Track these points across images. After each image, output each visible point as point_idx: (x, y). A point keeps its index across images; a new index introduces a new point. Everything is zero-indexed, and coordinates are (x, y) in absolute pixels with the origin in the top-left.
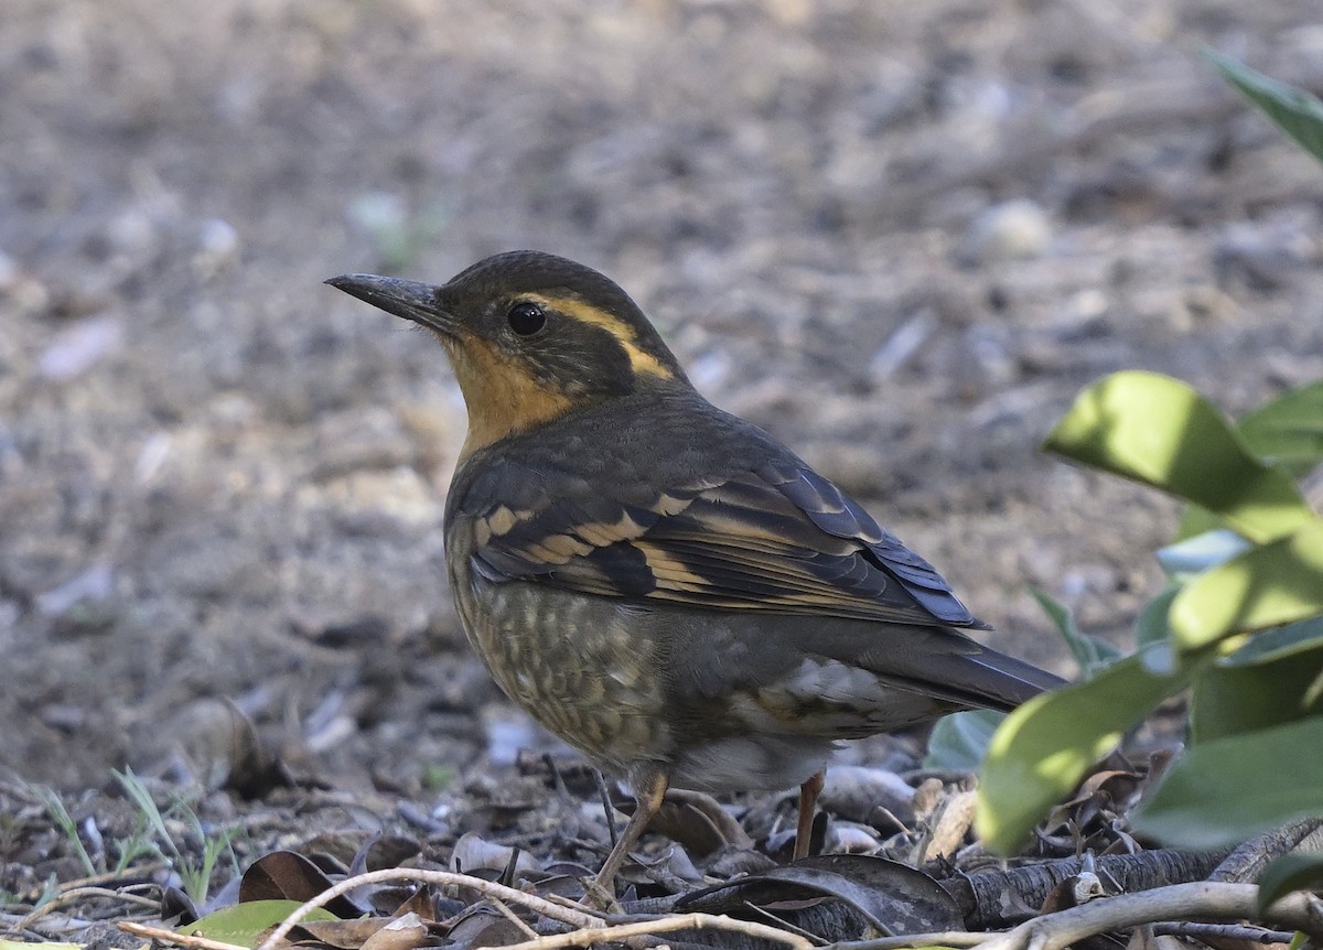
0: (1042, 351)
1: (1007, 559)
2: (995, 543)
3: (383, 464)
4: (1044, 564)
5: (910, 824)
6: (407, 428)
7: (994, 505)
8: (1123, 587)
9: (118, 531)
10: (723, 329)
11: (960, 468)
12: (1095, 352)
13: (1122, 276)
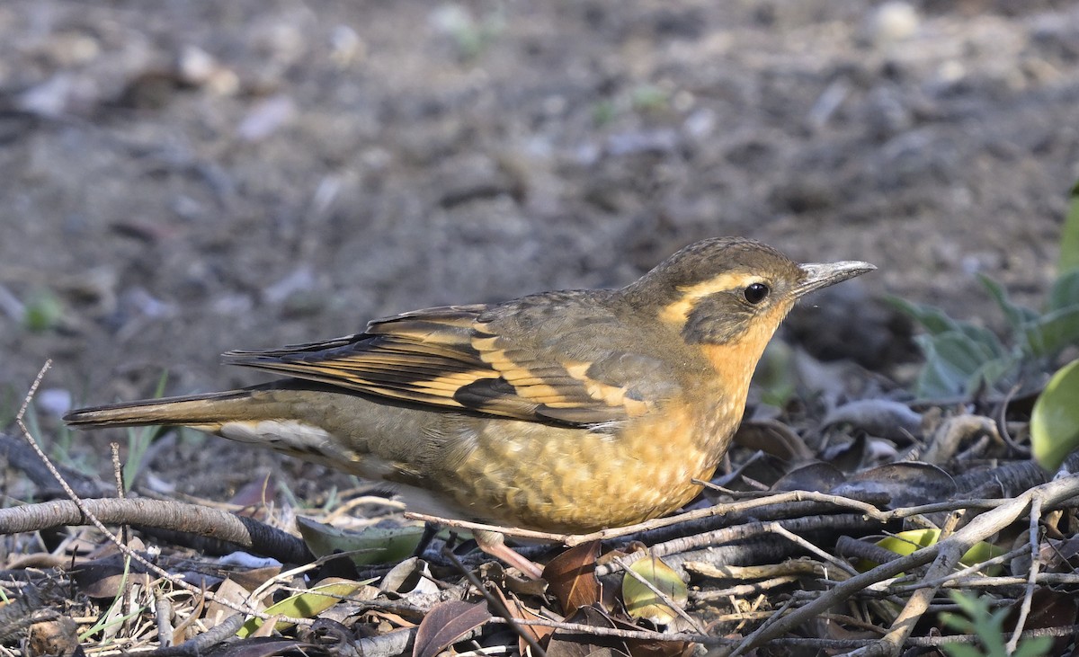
0: (928, 105)
1: (924, 250)
2: (915, 238)
3: (488, 193)
4: (949, 251)
5: (921, 439)
6: (502, 167)
7: (910, 211)
8: (1005, 266)
9: (311, 244)
10: (706, 94)
11: (882, 186)
12: (962, 105)
13: (971, 52)
